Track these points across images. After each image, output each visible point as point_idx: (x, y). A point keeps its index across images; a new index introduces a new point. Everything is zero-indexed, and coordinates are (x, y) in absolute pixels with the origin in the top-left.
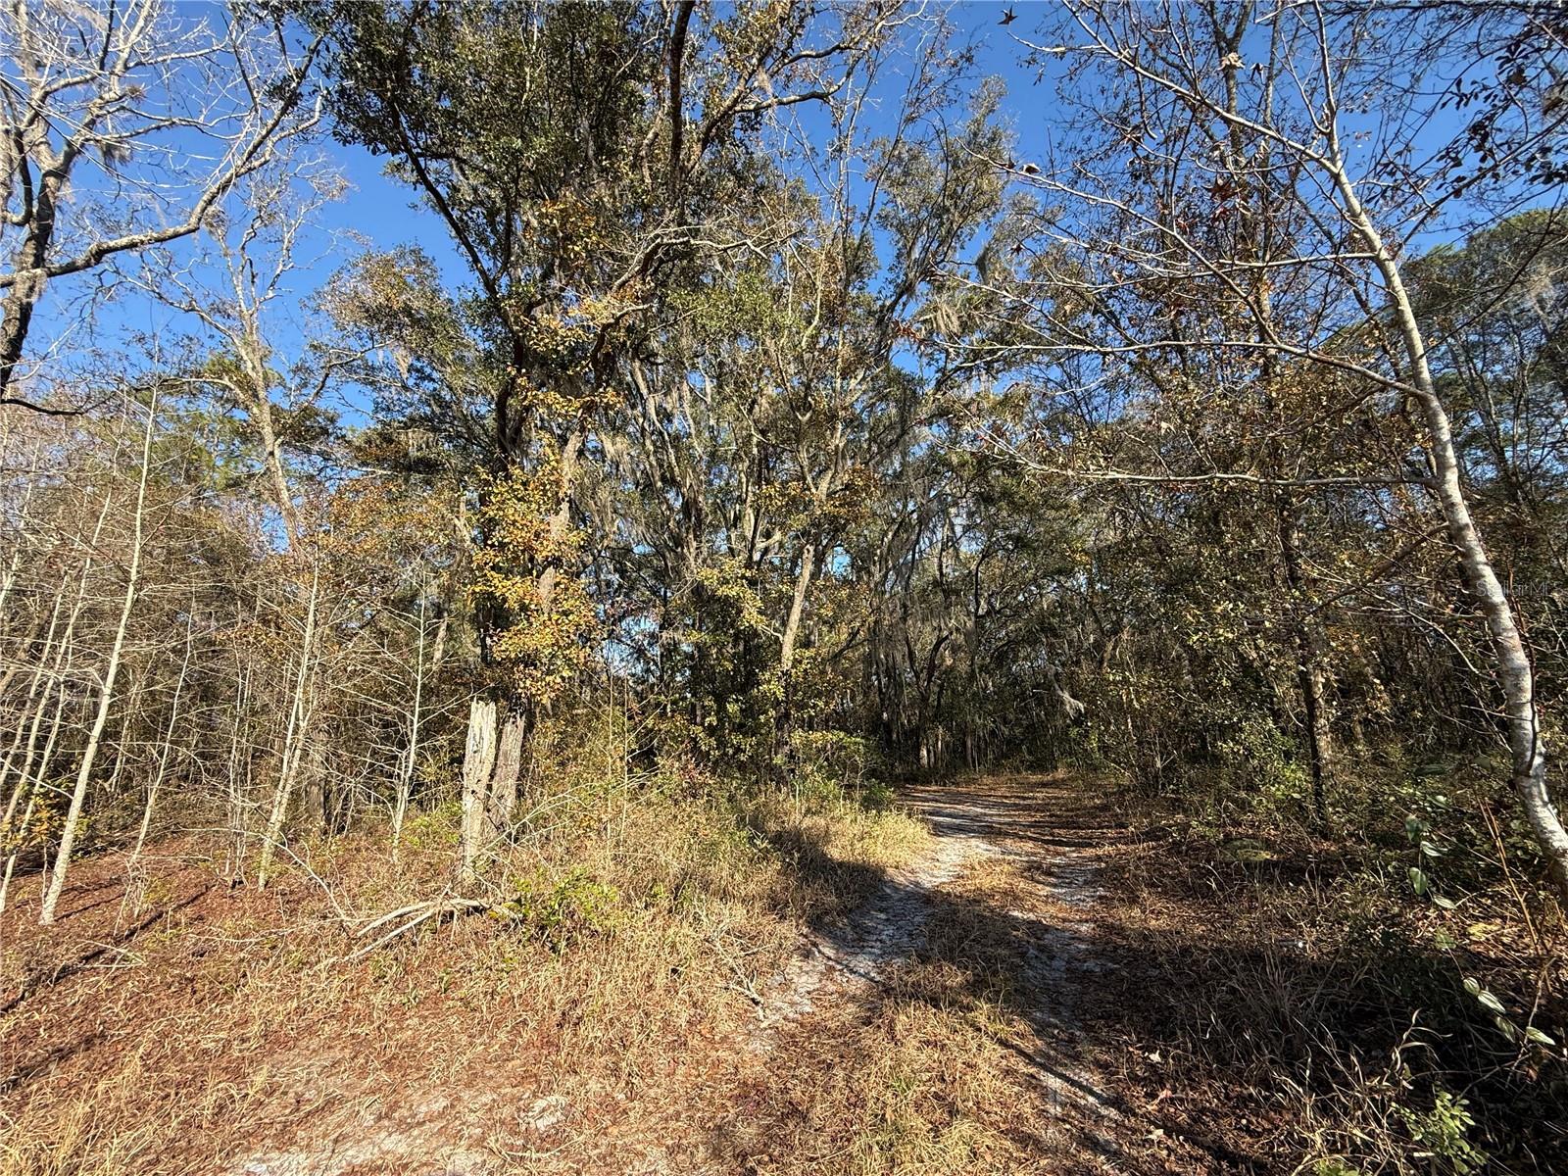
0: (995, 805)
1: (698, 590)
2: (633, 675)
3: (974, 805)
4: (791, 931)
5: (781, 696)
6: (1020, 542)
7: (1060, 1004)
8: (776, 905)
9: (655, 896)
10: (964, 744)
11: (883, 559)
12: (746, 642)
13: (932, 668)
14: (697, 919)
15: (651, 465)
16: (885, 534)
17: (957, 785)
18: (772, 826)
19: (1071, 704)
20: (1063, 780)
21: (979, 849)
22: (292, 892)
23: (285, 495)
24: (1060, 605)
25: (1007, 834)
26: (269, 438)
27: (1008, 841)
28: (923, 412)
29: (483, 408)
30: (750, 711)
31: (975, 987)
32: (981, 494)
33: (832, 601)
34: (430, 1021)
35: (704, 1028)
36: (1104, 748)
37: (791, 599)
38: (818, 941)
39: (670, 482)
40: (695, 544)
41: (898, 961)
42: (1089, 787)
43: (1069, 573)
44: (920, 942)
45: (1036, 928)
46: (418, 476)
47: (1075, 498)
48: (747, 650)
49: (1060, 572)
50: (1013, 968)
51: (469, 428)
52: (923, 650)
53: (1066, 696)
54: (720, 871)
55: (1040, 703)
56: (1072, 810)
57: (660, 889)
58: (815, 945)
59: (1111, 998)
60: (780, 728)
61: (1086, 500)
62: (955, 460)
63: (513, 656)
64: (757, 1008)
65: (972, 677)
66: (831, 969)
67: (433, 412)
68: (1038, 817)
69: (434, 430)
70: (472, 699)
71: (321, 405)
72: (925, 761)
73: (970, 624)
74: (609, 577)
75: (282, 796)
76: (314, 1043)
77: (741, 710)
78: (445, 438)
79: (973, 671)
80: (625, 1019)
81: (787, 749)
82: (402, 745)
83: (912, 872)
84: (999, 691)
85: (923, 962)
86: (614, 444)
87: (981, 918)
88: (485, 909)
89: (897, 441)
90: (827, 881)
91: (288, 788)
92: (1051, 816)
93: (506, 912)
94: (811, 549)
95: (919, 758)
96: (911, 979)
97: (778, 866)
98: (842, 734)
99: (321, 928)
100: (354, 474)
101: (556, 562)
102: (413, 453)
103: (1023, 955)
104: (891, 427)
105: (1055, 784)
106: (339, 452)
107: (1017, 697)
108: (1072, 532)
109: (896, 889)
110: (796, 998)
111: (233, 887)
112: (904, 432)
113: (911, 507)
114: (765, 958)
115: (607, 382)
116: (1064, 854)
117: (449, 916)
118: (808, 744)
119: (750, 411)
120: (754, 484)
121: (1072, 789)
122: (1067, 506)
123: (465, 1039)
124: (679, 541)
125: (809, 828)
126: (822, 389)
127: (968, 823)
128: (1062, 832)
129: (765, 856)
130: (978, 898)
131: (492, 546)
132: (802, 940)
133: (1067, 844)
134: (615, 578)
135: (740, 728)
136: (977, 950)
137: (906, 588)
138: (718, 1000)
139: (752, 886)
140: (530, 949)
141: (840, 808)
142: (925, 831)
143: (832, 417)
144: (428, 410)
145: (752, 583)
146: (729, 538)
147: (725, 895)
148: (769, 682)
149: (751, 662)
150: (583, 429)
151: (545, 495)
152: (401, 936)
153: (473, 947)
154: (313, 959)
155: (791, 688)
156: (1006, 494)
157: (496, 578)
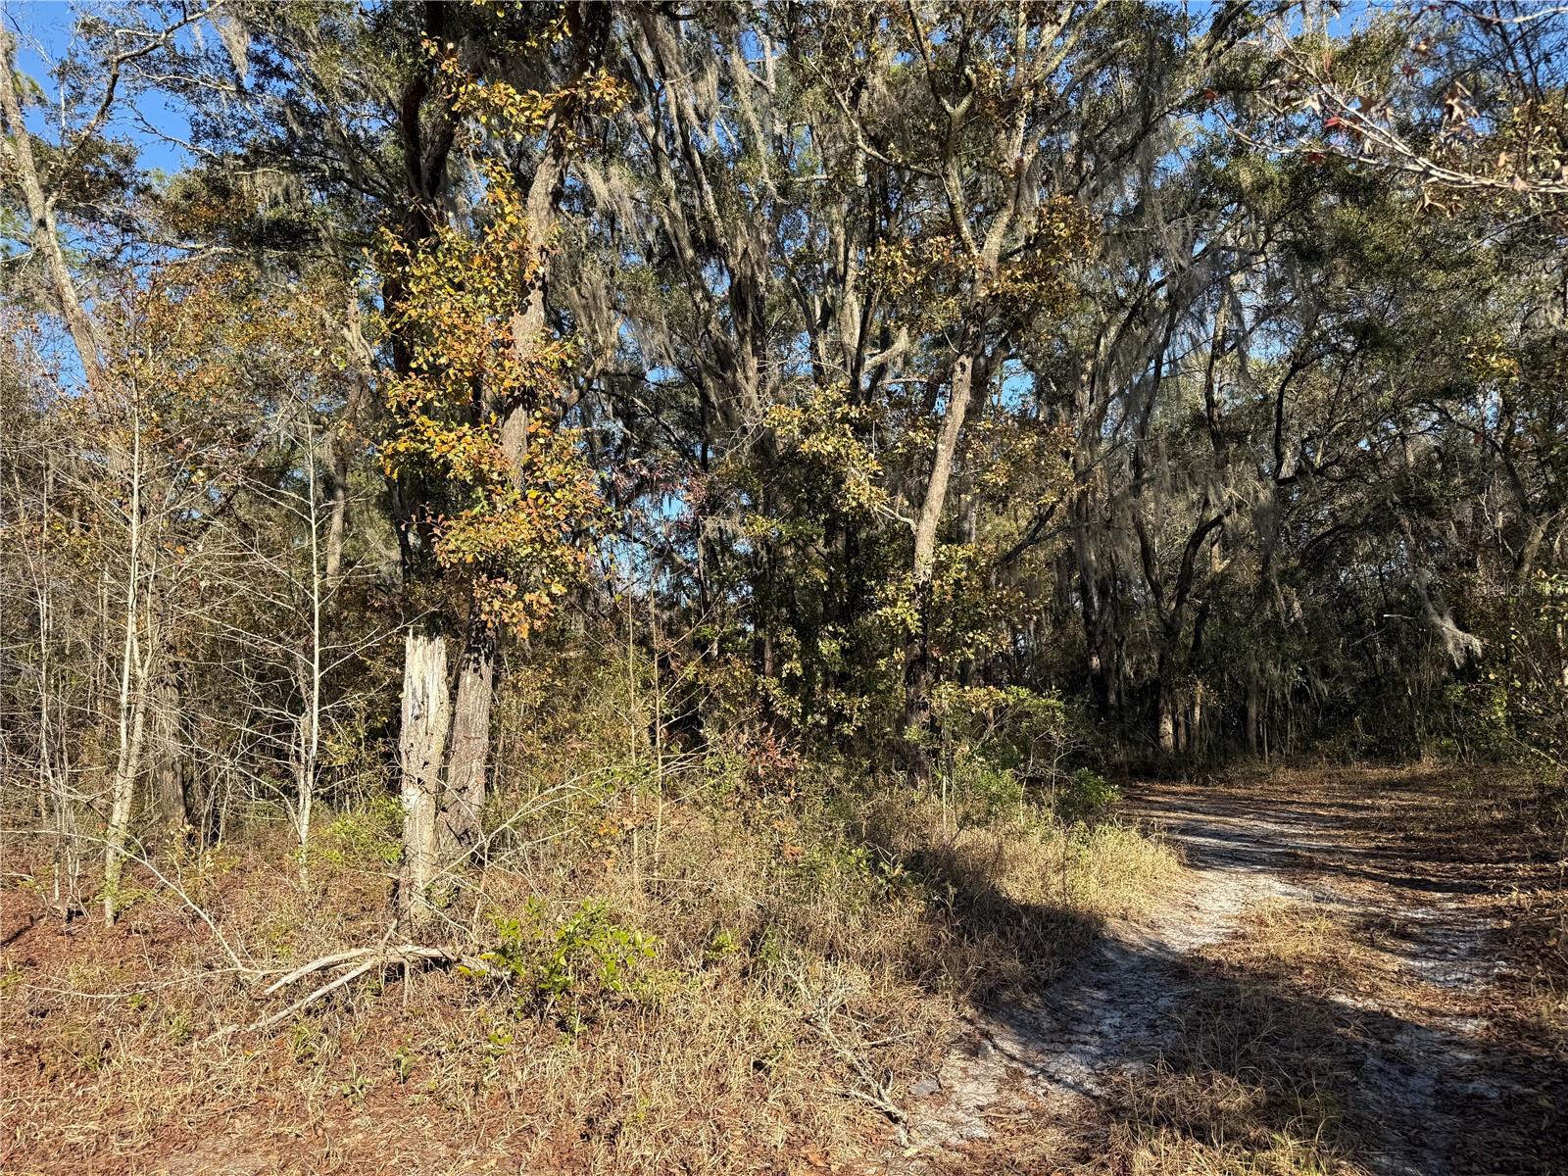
0: (1300, 818)
1: (764, 445)
2: (657, 594)
3: (1262, 817)
4: (945, 1013)
5: (914, 623)
6: (1369, 336)
7: (1423, 1145)
8: (918, 971)
9: (719, 948)
10: (1243, 713)
11: (1099, 375)
12: (851, 536)
13: (1186, 576)
14: (790, 988)
15: (673, 217)
16: (1103, 329)
17: (1229, 783)
18: (905, 843)
19: (1457, 639)
20: (1430, 778)
21: (1272, 891)
22: (155, 930)
23: (70, 294)
24: (1441, 458)
25: (1324, 868)
26: (35, 196)
27: (1327, 882)
28: (1187, 84)
29: (372, 123)
30: (858, 652)
31: (1273, 1113)
32: (1296, 245)
33: (1007, 457)
34: (387, 1122)
35: (813, 1151)
36: (1518, 721)
37: (932, 457)
38: (993, 1029)
39: (708, 247)
40: (754, 363)
41: (1131, 1068)
42: (1482, 791)
43: (1466, 393)
44: (1169, 1038)
45: (1380, 1024)
46: (274, 253)
47: (1486, 244)
48: (852, 548)
49: (1447, 392)
50: (1338, 1085)
51: (353, 163)
52: (1169, 542)
53: (1448, 625)
54: (824, 913)
55: (1391, 638)
56: (1447, 830)
57: (726, 937)
58: (987, 1035)
59: (1518, 1141)
60: (912, 680)
61: (1508, 247)
62: (1246, 178)
63: (469, 559)
64: (896, 1128)
65: (1264, 591)
66: (1017, 1074)
67: (291, 132)
68: (1383, 839)
69: (296, 168)
70: (405, 631)
71: (109, 134)
72: (1168, 741)
73: (1265, 496)
74: (607, 426)
75: (123, 785)
76: (224, 1144)
77: (843, 651)
78: (315, 181)
79: (1266, 582)
80: (686, 1132)
81: (924, 716)
82: (298, 706)
83: (1152, 925)
84: (1313, 617)
85: (1177, 1070)
86: (607, 179)
87: (1279, 1005)
88: (448, 962)
89: (1133, 146)
90: (1002, 934)
91: (131, 773)
92: (1406, 839)
93: (486, 967)
94: (968, 362)
95: (1157, 736)
96: (1157, 1095)
97: (918, 907)
98: (1024, 692)
99: (208, 981)
100: (173, 255)
101: (527, 398)
102: (265, 213)
103: (1356, 1066)
104: (1121, 118)
105: (1413, 784)
106: (146, 217)
107: (1349, 628)
108: (1475, 314)
109: (1124, 954)
110: (960, 1116)
111: (69, 919)
112: (1148, 127)
113: (1155, 275)
114: (907, 1052)
115: (596, 58)
116: (1432, 904)
117: (396, 972)
118: (962, 708)
119: (854, 101)
120: (862, 245)
121: (1449, 793)
122: (1468, 261)
123: (443, 1150)
124: (725, 360)
125: (966, 848)
126: (991, 52)
127: (1252, 848)
128: (1428, 866)
129: (898, 889)
130: (1273, 971)
131: (418, 371)
132: (966, 1028)
133: (1438, 888)
134: (617, 427)
135: (842, 681)
136: (1272, 1055)
137: (1142, 430)
138: (834, 1114)
139: (877, 938)
140: (527, 1023)
141: (1021, 815)
142: (1173, 860)
143: (1009, 105)
144: (281, 132)
145: (861, 429)
146: (813, 348)
147: (832, 953)
148: (893, 603)
149: (858, 569)
150: (559, 152)
151: (501, 275)
152: (328, 998)
153: (439, 1017)
154: (203, 1026)
155: (931, 614)
156: (1349, 243)
157: (431, 428)
